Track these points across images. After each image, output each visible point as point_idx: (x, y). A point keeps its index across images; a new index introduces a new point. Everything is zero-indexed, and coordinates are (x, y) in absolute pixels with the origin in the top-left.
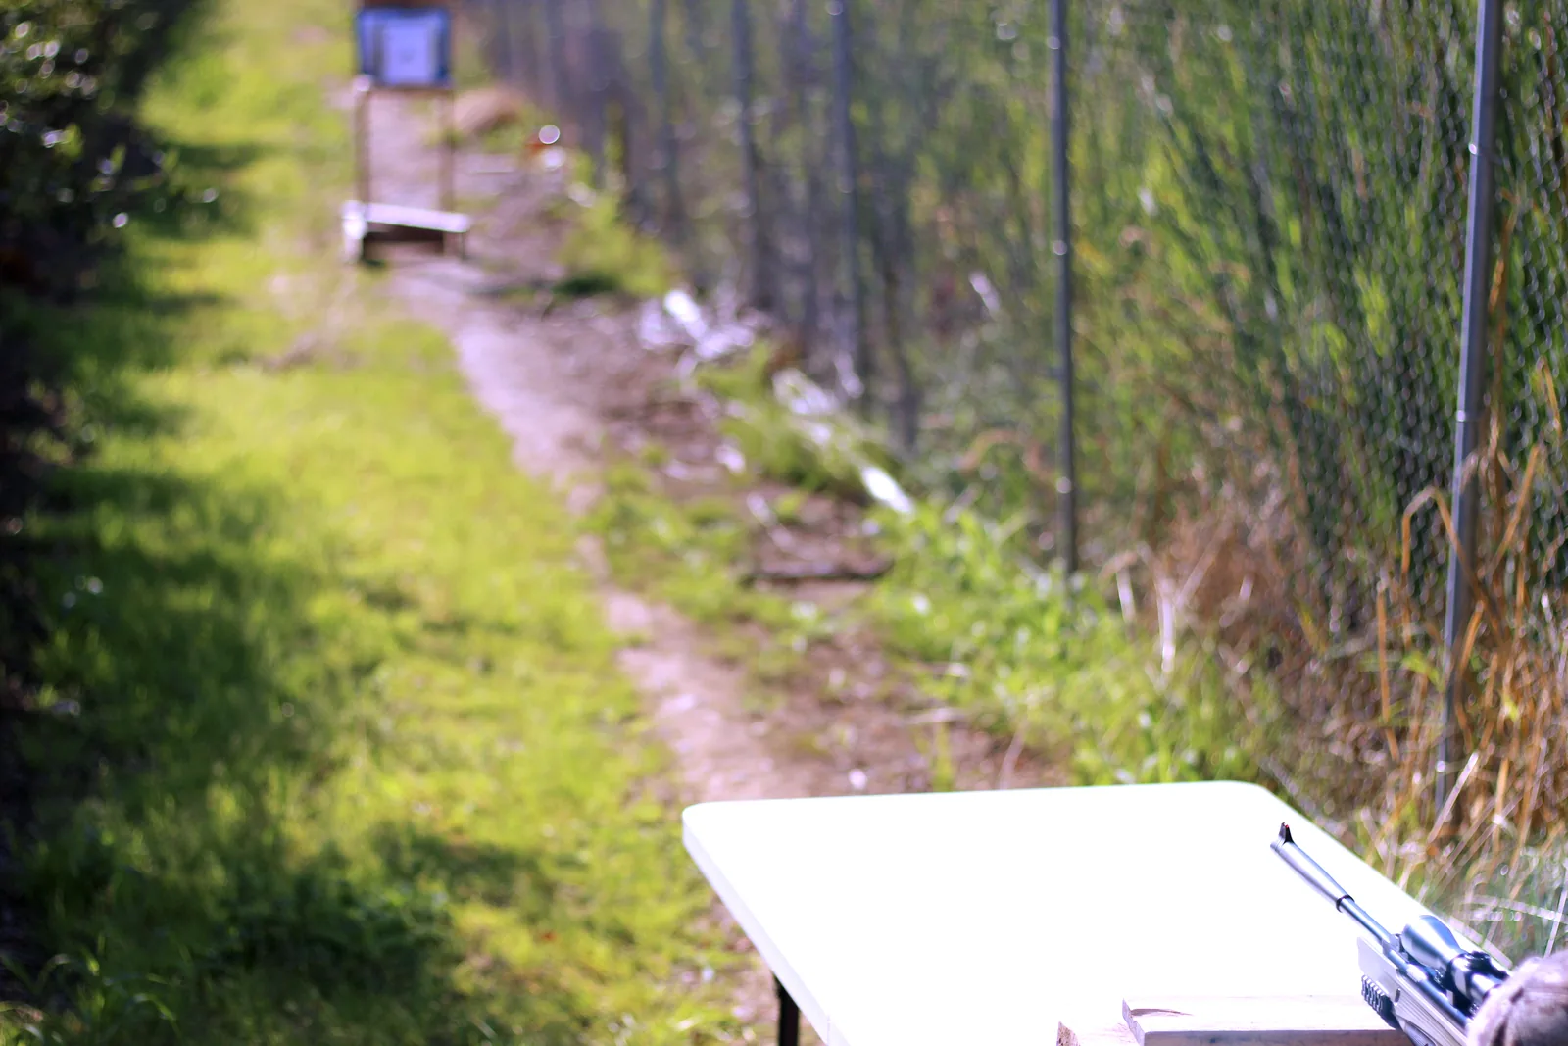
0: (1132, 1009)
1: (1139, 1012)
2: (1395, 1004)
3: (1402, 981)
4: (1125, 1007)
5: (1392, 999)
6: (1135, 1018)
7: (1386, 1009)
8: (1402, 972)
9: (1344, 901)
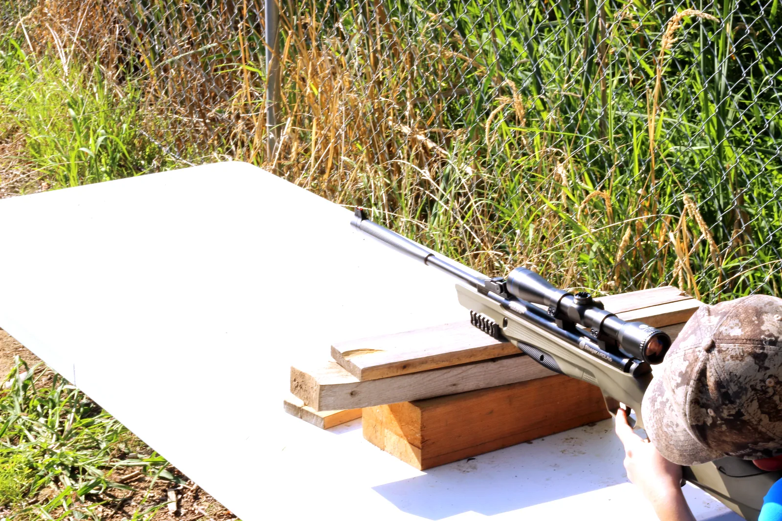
0: (342, 352)
1: (347, 353)
2: (505, 329)
3: (507, 313)
4: (334, 352)
5: (501, 326)
6: (347, 358)
7: (497, 332)
8: (507, 307)
9: (430, 258)
